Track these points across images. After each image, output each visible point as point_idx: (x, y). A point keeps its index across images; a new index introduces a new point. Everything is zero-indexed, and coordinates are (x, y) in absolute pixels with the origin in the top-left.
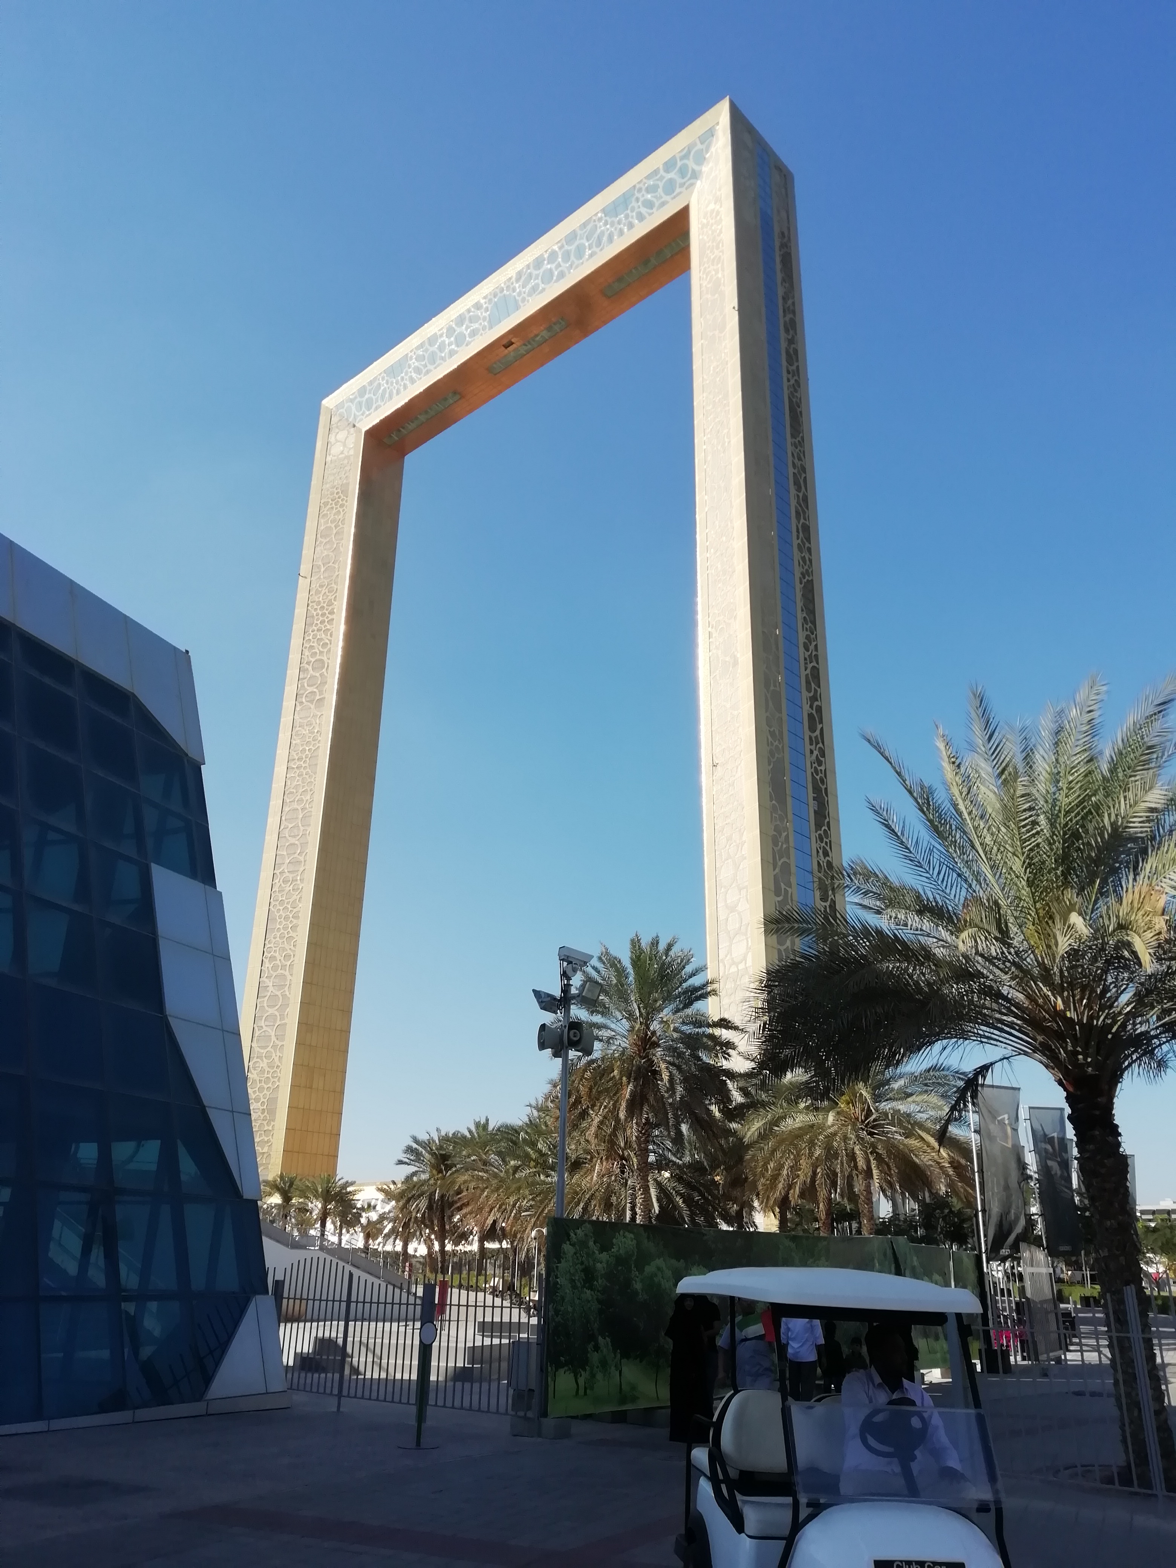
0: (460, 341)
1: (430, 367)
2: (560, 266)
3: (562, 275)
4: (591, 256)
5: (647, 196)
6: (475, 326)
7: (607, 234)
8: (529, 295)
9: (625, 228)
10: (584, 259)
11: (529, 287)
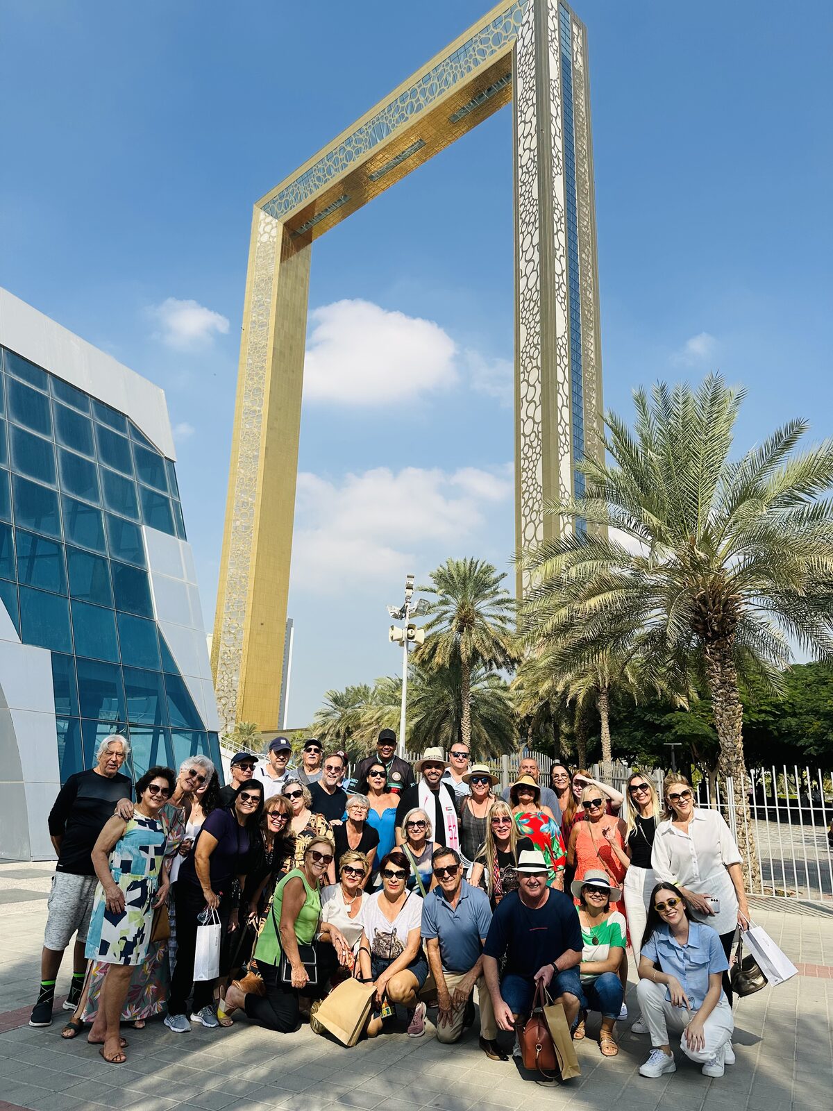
0: (349, 157)
1: (328, 177)
2: (419, 100)
3: (420, 107)
4: (440, 92)
5: (480, 46)
6: (359, 146)
7: (452, 76)
8: (397, 122)
9: (465, 71)
10: (436, 95)
11: (397, 116)
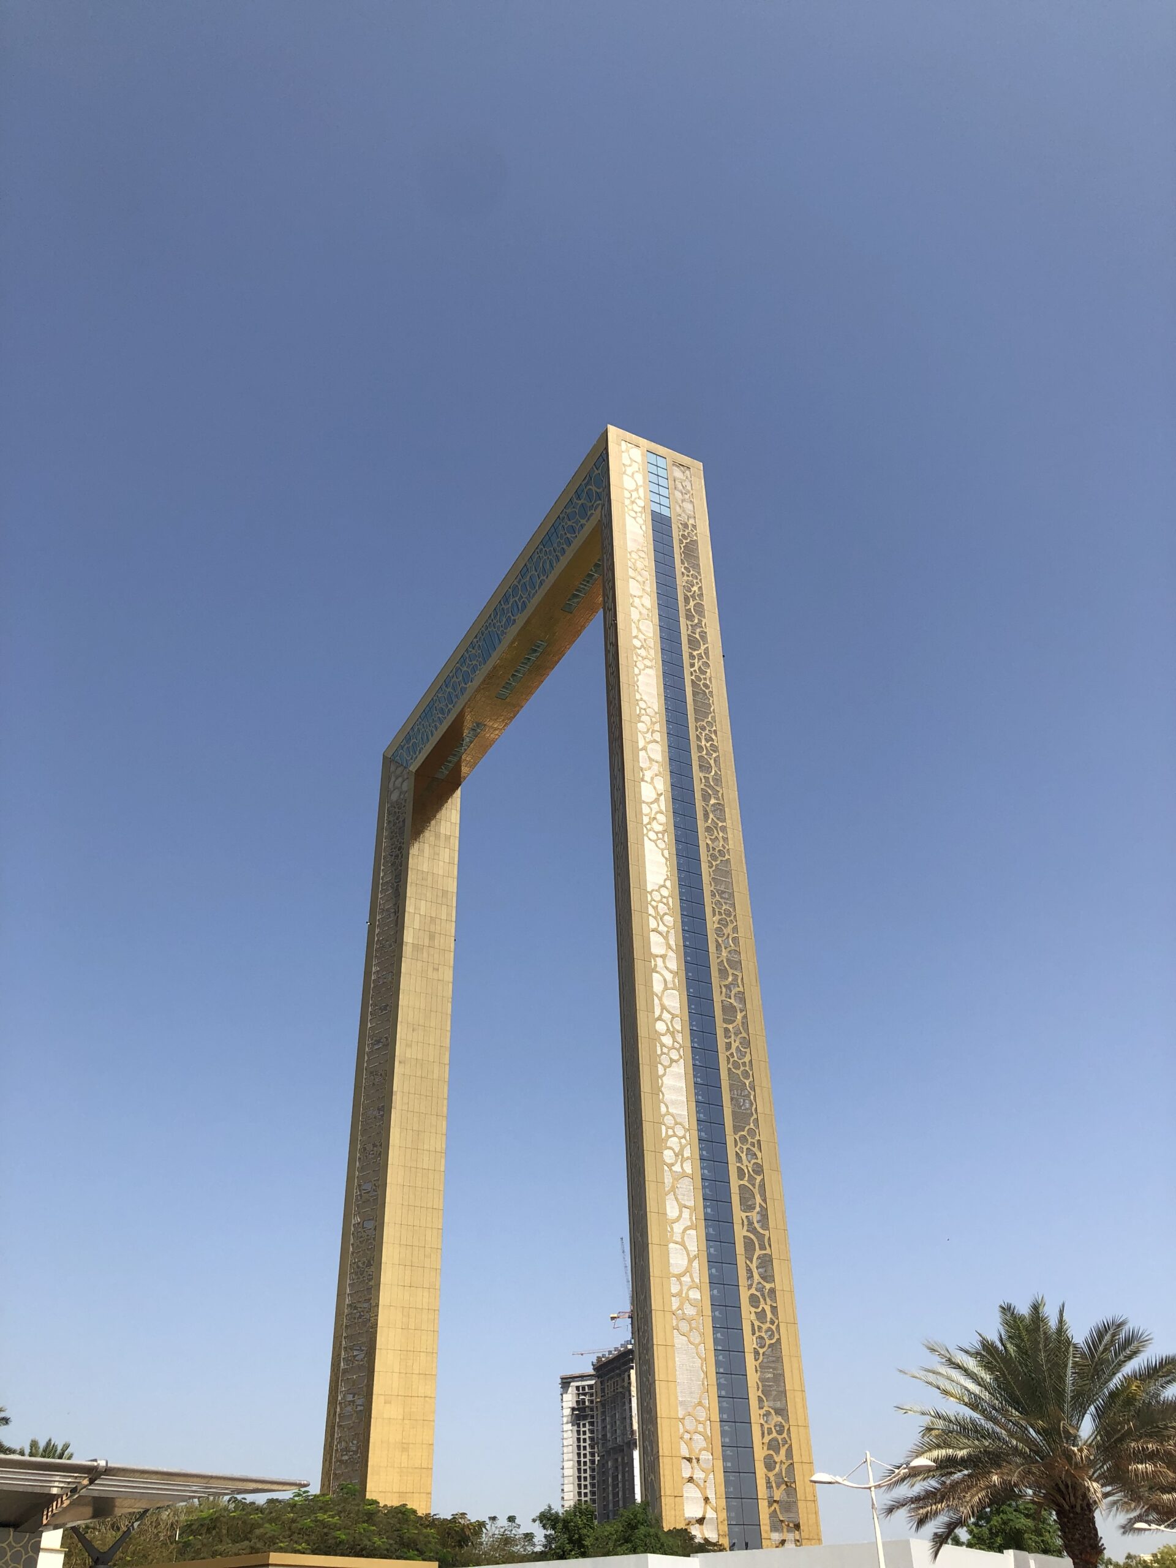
0: (467, 678)
1: (450, 706)
2: (522, 598)
3: (524, 605)
4: (541, 583)
5: (569, 523)
6: (474, 662)
7: (548, 562)
8: (506, 629)
9: (559, 554)
10: (537, 588)
11: (504, 620)
